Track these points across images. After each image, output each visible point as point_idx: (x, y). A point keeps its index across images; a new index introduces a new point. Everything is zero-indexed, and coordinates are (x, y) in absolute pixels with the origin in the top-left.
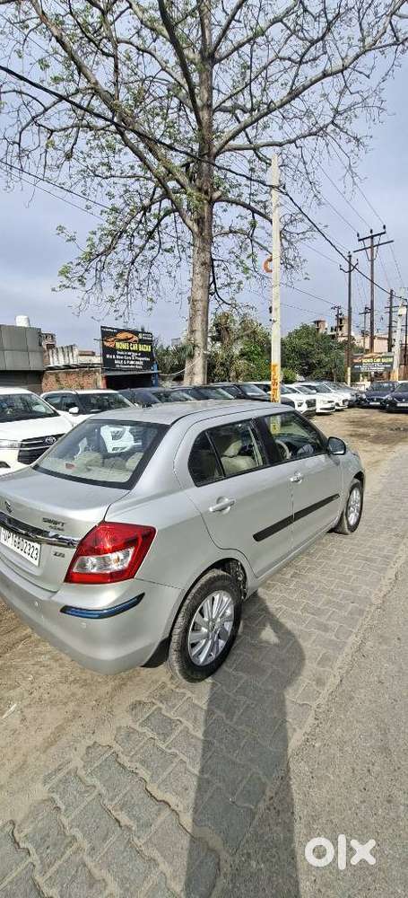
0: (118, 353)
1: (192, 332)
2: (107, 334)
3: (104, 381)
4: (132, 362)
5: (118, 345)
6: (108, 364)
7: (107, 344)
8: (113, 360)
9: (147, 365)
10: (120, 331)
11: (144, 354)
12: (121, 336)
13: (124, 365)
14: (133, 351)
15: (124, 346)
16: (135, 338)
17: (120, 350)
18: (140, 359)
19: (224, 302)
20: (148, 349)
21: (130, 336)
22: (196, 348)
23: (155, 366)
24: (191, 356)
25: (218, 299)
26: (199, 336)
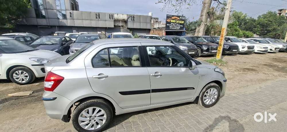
0: (171, 23)
1: (202, 16)
2: (168, 17)
3: (165, 33)
4: (176, 27)
5: (172, 21)
6: (167, 27)
7: (168, 21)
8: (169, 26)
9: (181, 28)
10: (173, 16)
11: (181, 24)
12: (173, 18)
13: (173, 28)
14: (177, 23)
15: (174, 21)
16: (178, 18)
17: (172, 23)
18: (179, 26)
19: (221, 3)
20: (183, 22)
21: (176, 18)
22: (202, 22)
23: (185, 28)
24: (199, 25)
25: (219, 2)
26: (204, 18)
